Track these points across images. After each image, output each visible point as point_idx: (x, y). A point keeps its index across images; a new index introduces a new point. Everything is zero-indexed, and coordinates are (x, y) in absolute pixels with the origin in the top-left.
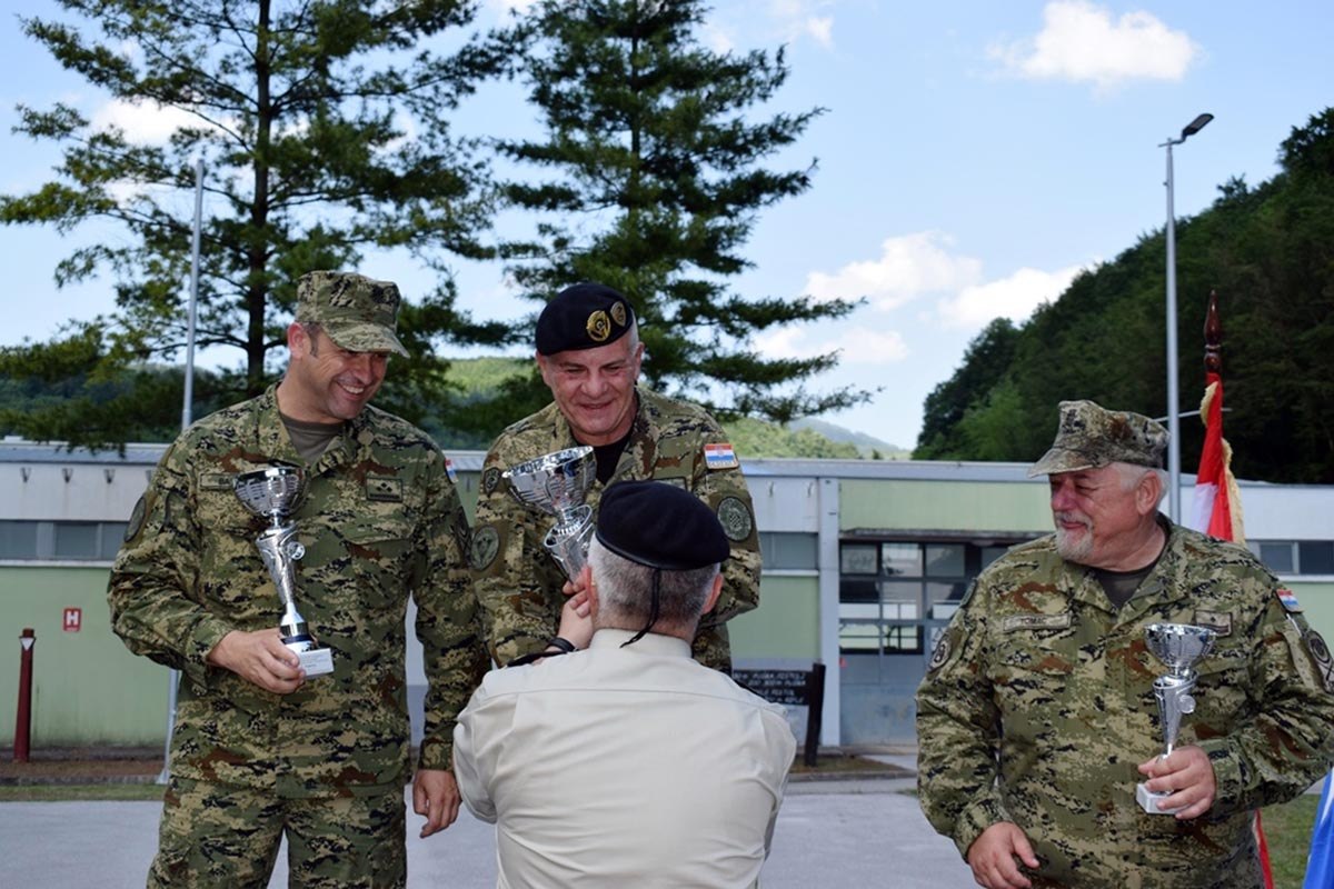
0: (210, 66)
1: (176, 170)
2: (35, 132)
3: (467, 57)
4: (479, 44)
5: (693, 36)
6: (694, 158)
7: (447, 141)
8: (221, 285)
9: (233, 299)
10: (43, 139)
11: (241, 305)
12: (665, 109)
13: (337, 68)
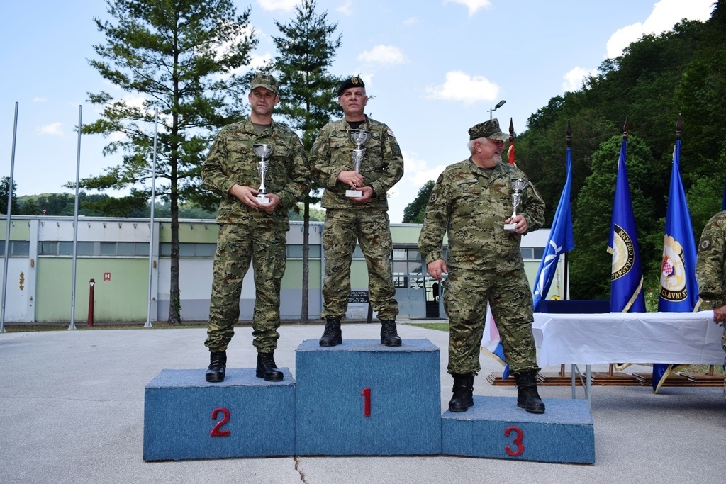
0: (156, 78)
1: (144, 115)
2: (94, 102)
3: (249, 76)
4: (253, 72)
5: (328, 71)
6: (329, 113)
7: (242, 105)
8: (161, 156)
9: (166, 161)
10: (97, 104)
11: (168, 163)
12: (318, 96)
13: (202, 80)
